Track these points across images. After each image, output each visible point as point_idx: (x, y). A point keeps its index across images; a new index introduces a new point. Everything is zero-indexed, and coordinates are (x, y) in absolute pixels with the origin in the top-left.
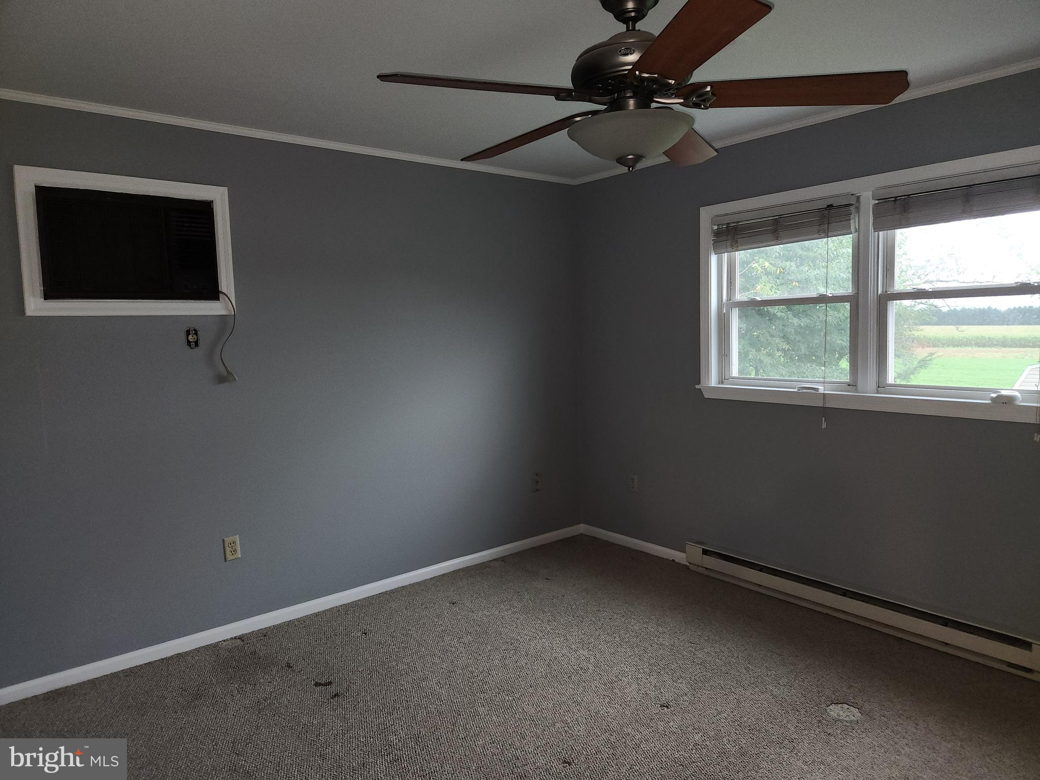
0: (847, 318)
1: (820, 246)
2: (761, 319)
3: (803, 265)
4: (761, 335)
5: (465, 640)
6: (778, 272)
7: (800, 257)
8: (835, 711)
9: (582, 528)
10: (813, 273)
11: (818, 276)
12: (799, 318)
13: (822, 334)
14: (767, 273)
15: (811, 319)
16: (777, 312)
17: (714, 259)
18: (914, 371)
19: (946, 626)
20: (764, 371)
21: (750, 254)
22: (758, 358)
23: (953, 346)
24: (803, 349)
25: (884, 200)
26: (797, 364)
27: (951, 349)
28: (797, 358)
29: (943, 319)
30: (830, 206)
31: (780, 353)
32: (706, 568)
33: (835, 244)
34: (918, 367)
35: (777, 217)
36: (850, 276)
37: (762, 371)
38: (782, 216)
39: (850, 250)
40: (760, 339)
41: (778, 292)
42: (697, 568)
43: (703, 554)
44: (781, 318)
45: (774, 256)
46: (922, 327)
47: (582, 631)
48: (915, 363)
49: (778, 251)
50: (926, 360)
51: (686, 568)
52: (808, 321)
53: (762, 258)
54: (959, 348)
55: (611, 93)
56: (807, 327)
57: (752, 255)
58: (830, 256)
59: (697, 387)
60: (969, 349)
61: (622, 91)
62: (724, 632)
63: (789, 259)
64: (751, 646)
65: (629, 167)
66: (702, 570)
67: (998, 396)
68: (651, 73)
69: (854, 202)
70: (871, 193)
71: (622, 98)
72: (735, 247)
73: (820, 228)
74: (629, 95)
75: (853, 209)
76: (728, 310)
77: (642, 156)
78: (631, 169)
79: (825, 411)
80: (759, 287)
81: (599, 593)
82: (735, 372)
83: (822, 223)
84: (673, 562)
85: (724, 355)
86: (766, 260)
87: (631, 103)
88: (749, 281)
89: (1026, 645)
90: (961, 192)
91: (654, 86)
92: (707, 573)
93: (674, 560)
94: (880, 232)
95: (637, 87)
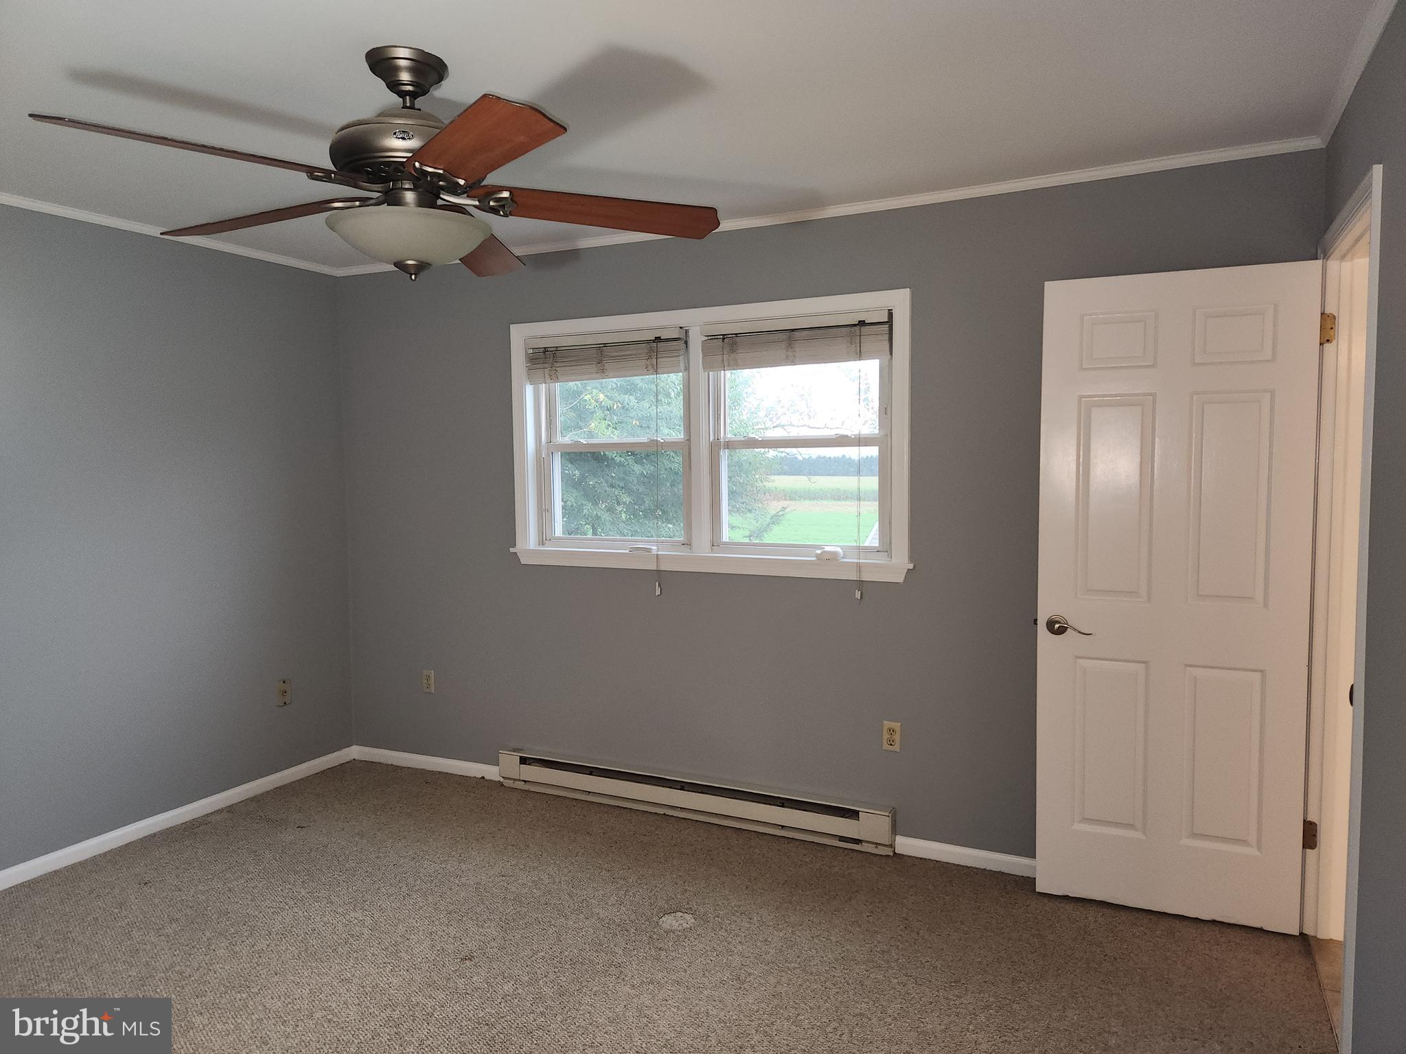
2: (597, 464)
3: (644, 400)
4: (597, 485)
5: (169, 931)
6: (615, 407)
7: (640, 390)
8: (669, 922)
9: (355, 752)
12: (642, 464)
13: (668, 485)
14: (601, 406)
16: (615, 456)
17: (529, 390)
18: (767, 528)
19: (783, 806)
20: (603, 529)
22: (595, 513)
23: (810, 500)
24: (647, 502)
25: (713, 337)
28: (640, 513)
29: (796, 468)
30: (658, 339)
32: (525, 781)
34: (772, 524)
35: (601, 346)
38: (606, 345)
40: (596, 489)
41: (615, 431)
42: (514, 782)
43: (520, 764)
44: (621, 465)
45: (610, 387)
46: (773, 477)
47: (354, 887)
48: (768, 520)
50: (778, 516)
51: (500, 784)
52: (652, 468)
53: (594, 390)
54: (815, 502)
55: (384, 181)
56: (651, 477)
59: (512, 550)
60: (826, 502)
61: (399, 180)
62: (545, 855)
63: (628, 391)
64: (576, 866)
65: (411, 274)
66: (520, 785)
67: (822, 552)
68: (435, 168)
69: (683, 336)
70: (699, 328)
71: (399, 188)
72: (554, 377)
73: (648, 363)
74: (407, 186)
75: (681, 344)
76: (548, 455)
77: (427, 264)
78: (413, 277)
79: (659, 575)
80: (593, 424)
81: (379, 834)
82: (559, 531)
83: (650, 357)
84: (482, 780)
85: (544, 510)
86: (600, 391)
87: (410, 196)
88: (582, 415)
89: (854, 814)
90: (784, 336)
91: (441, 183)
92: (526, 787)
93: (483, 778)
94: (710, 373)
95: (418, 179)
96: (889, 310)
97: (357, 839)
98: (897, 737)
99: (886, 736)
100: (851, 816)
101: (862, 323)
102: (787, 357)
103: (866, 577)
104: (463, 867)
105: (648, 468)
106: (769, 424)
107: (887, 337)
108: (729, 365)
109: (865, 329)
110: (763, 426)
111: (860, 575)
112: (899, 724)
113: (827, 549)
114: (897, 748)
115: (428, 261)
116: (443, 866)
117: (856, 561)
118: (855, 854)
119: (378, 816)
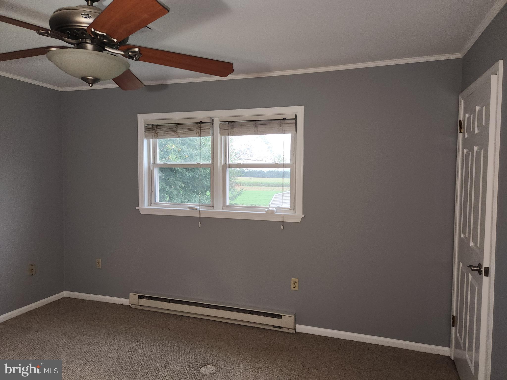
0: (209, 173)
1: (197, 140)
2: (171, 172)
3: (190, 148)
4: (171, 180)
6: (179, 150)
7: (189, 144)
8: (204, 370)
9: (65, 294)
10: (195, 152)
11: (196, 153)
12: (189, 172)
13: (199, 180)
14: (174, 150)
15: (194, 173)
16: (179, 169)
17: (145, 142)
18: (235, 197)
19: (250, 314)
21: (166, 140)
22: (170, 191)
24: (191, 187)
25: (224, 122)
26: (188, 194)
27: (248, 187)
28: (188, 191)
30: (201, 122)
31: (180, 189)
32: (141, 306)
33: (204, 140)
34: (237, 195)
35: (177, 124)
36: (210, 154)
37: (172, 197)
38: (179, 124)
39: (210, 143)
40: (171, 182)
41: (179, 159)
42: (136, 306)
43: (139, 298)
44: (181, 172)
45: (177, 143)
49: (179, 140)
50: (240, 192)
51: (130, 307)
52: (193, 174)
53: (172, 143)
54: (251, 187)
55: (77, 38)
56: (192, 177)
57: (167, 141)
58: (202, 145)
59: (137, 208)
60: (255, 187)
61: (84, 39)
62: (149, 340)
63: (184, 145)
64: (163, 345)
65: (90, 84)
66: (138, 307)
67: (268, 210)
68: (101, 32)
69: (211, 121)
70: (218, 118)
71: (84, 43)
72: (157, 137)
73: (197, 132)
74: (88, 42)
75: (211, 125)
76: (153, 169)
77: (98, 79)
78: (91, 85)
79: (200, 219)
80: (170, 157)
81: (74, 333)
82: (157, 200)
83: (197, 129)
84: (122, 305)
85: (151, 192)
86: (173, 144)
87: (90, 47)
88: (166, 153)
89: (279, 317)
90: (253, 123)
91: (105, 40)
92: (141, 308)
93: (122, 304)
94: (223, 137)
95: (94, 38)
96: (296, 114)
97: (63, 336)
98: (297, 285)
99: (292, 284)
100: (278, 317)
101: (285, 119)
102: (254, 132)
103: (285, 220)
104: (112, 348)
105: (191, 174)
106: (236, 158)
107: (295, 125)
108: (231, 134)
109: (286, 121)
110: (234, 159)
111: (283, 219)
112: (298, 279)
113: (270, 209)
114: (297, 289)
115: (98, 77)
116: (103, 348)
117: (281, 214)
118: (280, 333)
119: (74, 325)
